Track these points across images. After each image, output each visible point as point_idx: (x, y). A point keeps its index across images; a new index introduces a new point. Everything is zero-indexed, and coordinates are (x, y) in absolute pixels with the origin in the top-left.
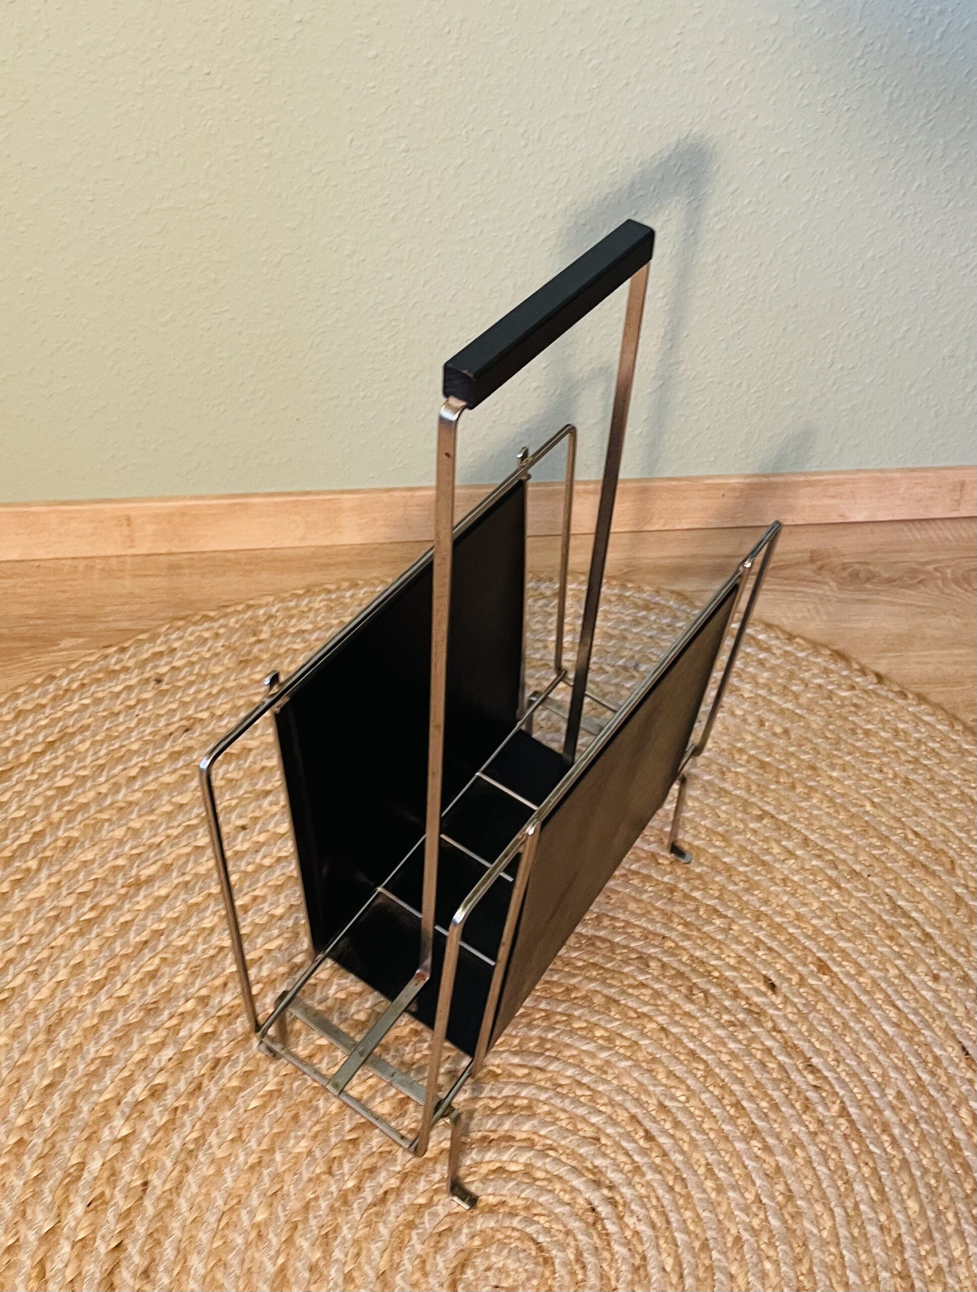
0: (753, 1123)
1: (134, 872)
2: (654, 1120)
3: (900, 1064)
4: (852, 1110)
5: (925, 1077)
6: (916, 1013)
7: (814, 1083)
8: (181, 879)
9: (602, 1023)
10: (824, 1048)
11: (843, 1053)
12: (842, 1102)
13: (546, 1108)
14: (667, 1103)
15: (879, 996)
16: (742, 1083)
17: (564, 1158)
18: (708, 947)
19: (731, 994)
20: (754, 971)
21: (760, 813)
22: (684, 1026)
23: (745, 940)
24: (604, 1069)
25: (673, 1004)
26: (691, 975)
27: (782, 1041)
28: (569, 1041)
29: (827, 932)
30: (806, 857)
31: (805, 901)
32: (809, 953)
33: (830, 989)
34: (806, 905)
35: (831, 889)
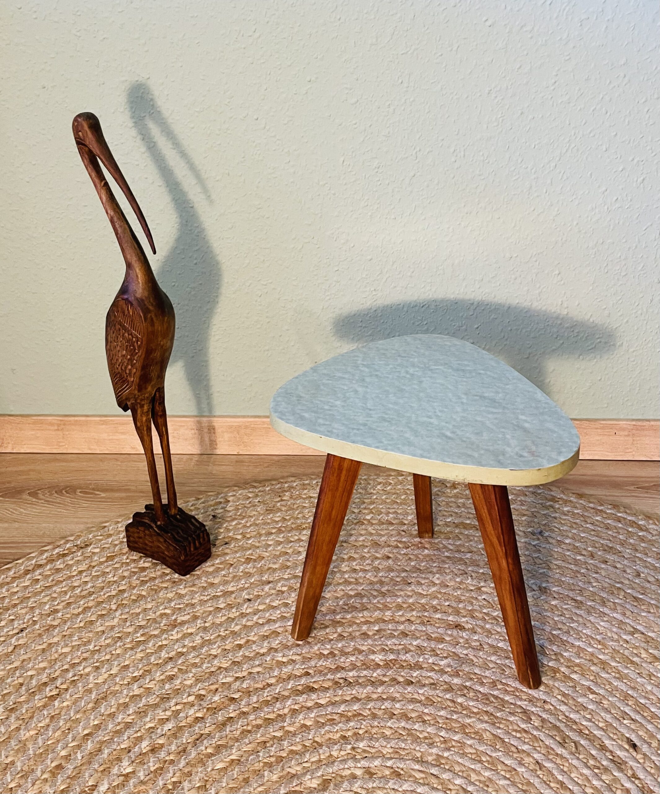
1: (173, 618)
8: (202, 625)
18: (582, 712)
19: (598, 746)
20: (618, 733)
21: (632, 630)
22: (555, 763)
23: (613, 711)
24: (487, 783)
25: (547, 747)
26: (565, 729)
27: (639, 785)
28: (460, 760)
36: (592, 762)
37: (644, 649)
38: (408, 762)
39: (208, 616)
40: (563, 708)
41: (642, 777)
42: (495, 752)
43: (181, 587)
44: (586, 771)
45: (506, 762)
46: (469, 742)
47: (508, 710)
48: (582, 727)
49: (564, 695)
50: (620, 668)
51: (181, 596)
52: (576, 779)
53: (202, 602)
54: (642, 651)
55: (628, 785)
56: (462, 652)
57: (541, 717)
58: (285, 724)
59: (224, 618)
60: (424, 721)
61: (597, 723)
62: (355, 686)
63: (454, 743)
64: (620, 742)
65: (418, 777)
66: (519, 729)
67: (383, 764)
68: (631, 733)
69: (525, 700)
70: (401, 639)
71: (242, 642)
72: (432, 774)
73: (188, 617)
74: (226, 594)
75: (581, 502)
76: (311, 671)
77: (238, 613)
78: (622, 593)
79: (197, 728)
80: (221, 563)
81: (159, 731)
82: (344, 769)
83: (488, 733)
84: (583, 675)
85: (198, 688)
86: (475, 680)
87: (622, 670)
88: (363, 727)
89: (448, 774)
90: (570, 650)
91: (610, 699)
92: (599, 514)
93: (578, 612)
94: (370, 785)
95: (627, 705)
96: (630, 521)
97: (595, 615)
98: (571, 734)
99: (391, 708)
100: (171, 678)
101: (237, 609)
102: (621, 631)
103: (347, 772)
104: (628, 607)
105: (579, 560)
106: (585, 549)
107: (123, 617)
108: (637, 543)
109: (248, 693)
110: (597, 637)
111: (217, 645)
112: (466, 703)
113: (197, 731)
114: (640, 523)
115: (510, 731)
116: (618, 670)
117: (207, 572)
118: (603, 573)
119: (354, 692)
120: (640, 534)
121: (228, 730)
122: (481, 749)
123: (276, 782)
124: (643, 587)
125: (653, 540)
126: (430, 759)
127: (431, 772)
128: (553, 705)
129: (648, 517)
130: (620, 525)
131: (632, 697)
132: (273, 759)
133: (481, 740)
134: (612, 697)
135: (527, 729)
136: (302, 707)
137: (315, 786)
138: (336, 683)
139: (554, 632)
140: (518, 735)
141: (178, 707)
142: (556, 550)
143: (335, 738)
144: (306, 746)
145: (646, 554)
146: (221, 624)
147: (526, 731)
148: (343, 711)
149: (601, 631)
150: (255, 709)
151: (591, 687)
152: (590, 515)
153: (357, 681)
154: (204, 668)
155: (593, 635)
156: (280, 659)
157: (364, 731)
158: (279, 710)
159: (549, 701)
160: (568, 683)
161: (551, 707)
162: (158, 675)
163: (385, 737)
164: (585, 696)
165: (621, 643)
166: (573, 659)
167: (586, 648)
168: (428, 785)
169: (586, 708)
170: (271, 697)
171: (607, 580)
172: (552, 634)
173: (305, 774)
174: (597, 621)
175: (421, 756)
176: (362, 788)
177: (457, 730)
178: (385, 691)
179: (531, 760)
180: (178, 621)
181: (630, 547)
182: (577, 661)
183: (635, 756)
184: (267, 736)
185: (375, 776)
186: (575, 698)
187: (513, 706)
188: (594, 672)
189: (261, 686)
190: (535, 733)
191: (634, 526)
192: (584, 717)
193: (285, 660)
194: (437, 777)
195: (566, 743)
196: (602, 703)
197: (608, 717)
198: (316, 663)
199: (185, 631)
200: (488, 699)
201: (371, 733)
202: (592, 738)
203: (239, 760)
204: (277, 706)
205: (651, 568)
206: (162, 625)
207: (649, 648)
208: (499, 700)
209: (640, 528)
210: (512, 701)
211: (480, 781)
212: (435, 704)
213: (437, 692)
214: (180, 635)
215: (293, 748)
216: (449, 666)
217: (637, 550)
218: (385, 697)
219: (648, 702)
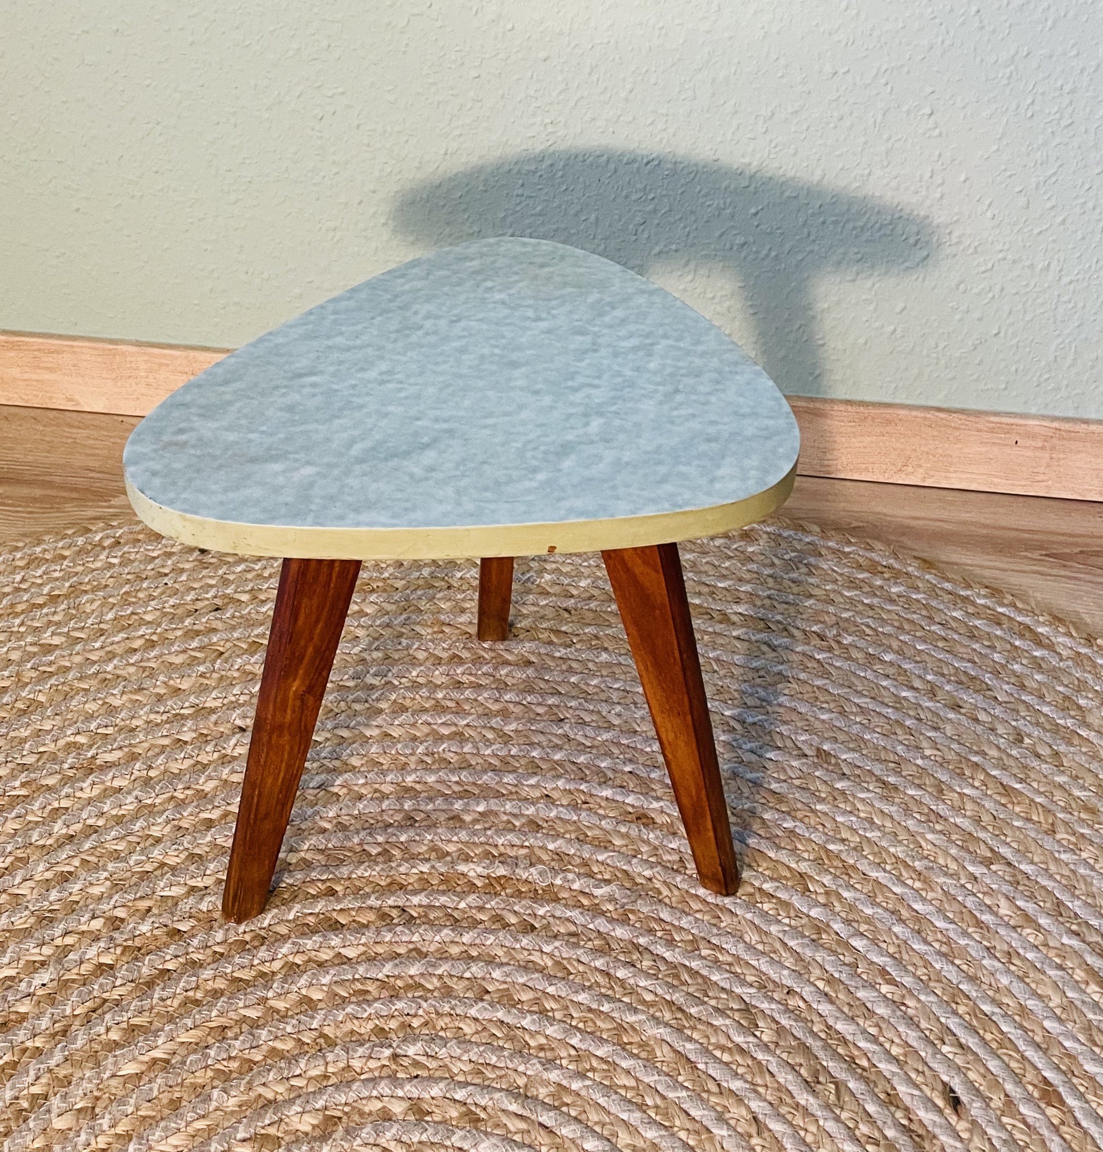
18: (861, 1021)
19: (882, 1096)
20: (928, 1072)
21: (989, 855)
22: (791, 1124)
23: (924, 1024)
25: (780, 1088)
26: (821, 1054)
28: (601, 1101)
29: (1067, 1044)
30: (1053, 929)
31: (1039, 992)
32: (1028, 1067)
33: (1056, 1129)
34: (1040, 997)
35: (1087, 983)
36: (864, 1129)
37: (1007, 897)
38: (497, 1095)
39: (158, 755)
40: (825, 1008)
42: (675, 1088)
43: (115, 692)
45: (693, 1113)
46: (625, 1064)
47: (713, 1002)
48: (856, 1053)
49: (831, 981)
50: (952, 934)
51: (112, 710)
53: (152, 726)
54: (1003, 902)
56: (640, 871)
57: (777, 1023)
58: (270, 994)
59: (188, 763)
60: (543, 1012)
61: (887, 1046)
62: (420, 925)
63: (595, 1063)
64: (927, 1091)
65: (512, 1129)
66: (730, 1045)
67: (448, 1095)
68: (953, 1073)
69: (751, 985)
70: (525, 834)
71: (215, 815)
72: (541, 1124)
73: (118, 754)
74: (201, 712)
75: (928, 577)
76: (338, 888)
77: (216, 755)
78: (981, 776)
83: (666, 1049)
84: (874, 942)
86: (659, 934)
87: (955, 938)
88: (420, 1012)
89: (573, 1127)
90: (856, 886)
91: (922, 998)
92: (960, 605)
93: (886, 808)
94: (416, 1137)
95: (955, 1013)
96: (1020, 623)
97: (917, 816)
98: (831, 1065)
99: (484, 979)
101: (216, 745)
102: (967, 856)
104: (987, 806)
105: (905, 698)
106: (920, 677)
108: (1027, 671)
110: (917, 864)
111: (164, 817)
112: (632, 981)
114: (1040, 630)
115: (711, 1048)
116: (948, 938)
117: (171, 664)
118: (949, 730)
119: (416, 938)
120: (1036, 654)
122: (646, 1080)
123: (233, 1112)
124: (1025, 767)
125: (1060, 668)
126: (543, 1092)
127: (541, 1120)
128: (805, 1001)
129: (1057, 619)
130: (999, 633)
131: (968, 997)
133: (650, 1063)
134: (927, 994)
135: (744, 1046)
136: (310, 960)
138: (383, 916)
139: (831, 847)
140: (726, 1057)
142: (862, 674)
143: (363, 1031)
144: (304, 1043)
145: (1041, 697)
146: (178, 776)
147: (742, 1051)
148: (388, 976)
149: (926, 853)
150: (218, 957)
151: (888, 969)
152: (942, 607)
153: (426, 916)
155: (908, 860)
157: (423, 1020)
159: (798, 990)
160: (841, 957)
161: (801, 1004)
163: (462, 1040)
164: (873, 986)
165: (962, 882)
166: (860, 907)
167: (890, 885)
168: (530, 1146)
169: (871, 1012)
170: (252, 934)
171: (955, 746)
172: (827, 851)
174: (921, 831)
175: (526, 1086)
177: (605, 1037)
178: (478, 941)
179: (744, 1112)
180: (98, 762)
181: (1012, 680)
182: (869, 911)
183: (954, 1123)
184: (232, 1015)
186: (852, 989)
187: (724, 996)
188: (897, 938)
190: (760, 1056)
191: (1027, 635)
192: (864, 1031)
194: (551, 1132)
195: (819, 1083)
196: (904, 1004)
197: (912, 1036)
198: (352, 872)
199: (109, 784)
200: (677, 976)
201: (434, 1028)
202: (873, 1077)
204: (260, 954)
205: (1048, 727)
207: (1018, 896)
208: (700, 981)
209: (1038, 641)
210: (727, 986)
212: (571, 977)
213: (580, 952)
214: (96, 792)
216: (611, 899)
217: (1023, 687)
218: (475, 954)
219: (997, 1010)
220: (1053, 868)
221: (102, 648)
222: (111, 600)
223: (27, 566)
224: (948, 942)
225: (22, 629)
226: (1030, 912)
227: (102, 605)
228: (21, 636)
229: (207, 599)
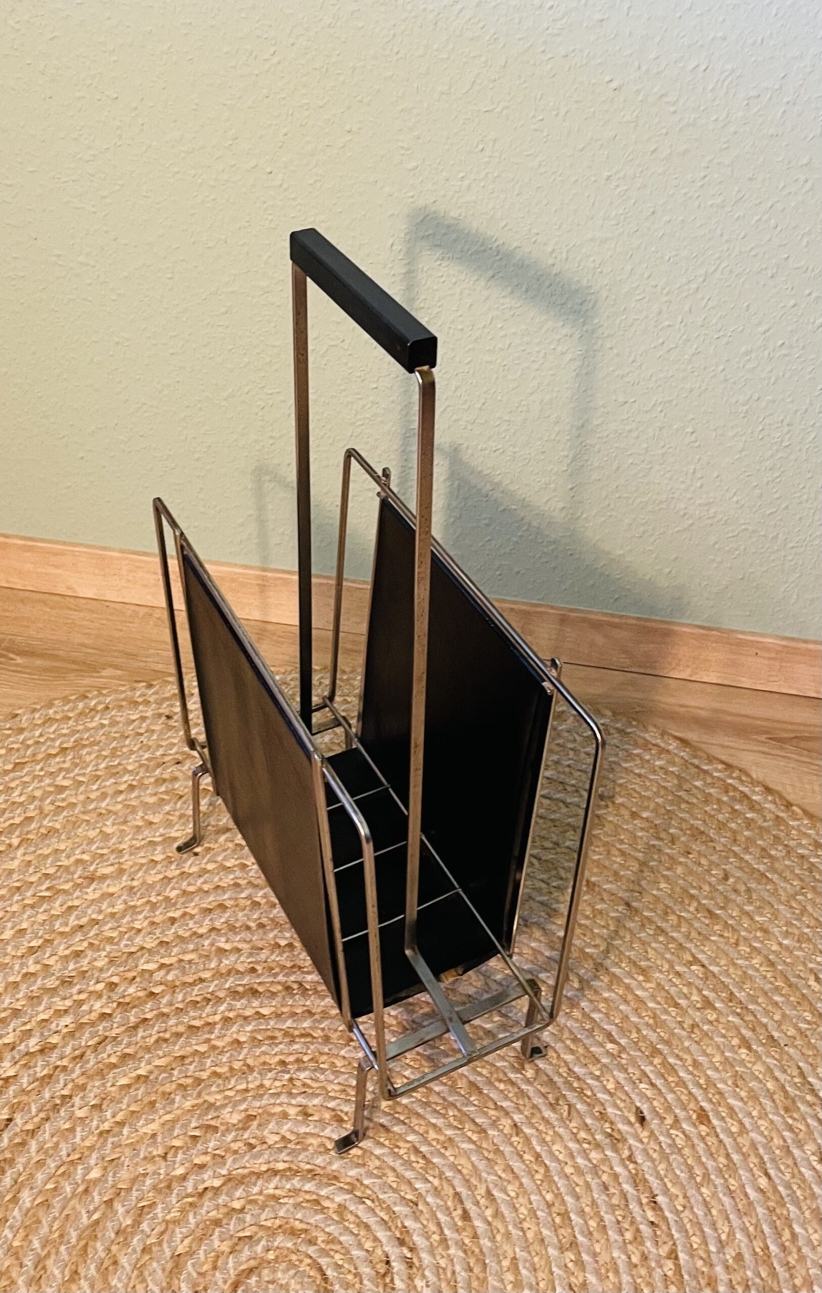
0: (575, 1237)
1: (92, 868)
2: (477, 1203)
3: (751, 1229)
4: (682, 1256)
5: (773, 1248)
6: (788, 1186)
7: (652, 1219)
8: (129, 883)
9: (458, 1104)
10: (673, 1190)
11: (692, 1200)
12: (674, 1244)
13: (377, 1163)
14: (495, 1193)
15: (753, 1159)
16: (578, 1198)
17: (377, 1210)
18: (590, 1066)
19: (597, 1114)
20: (628, 1100)
21: (691, 959)
22: (537, 1130)
23: (630, 1070)
24: (446, 1145)
25: (535, 1107)
26: (562, 1087)
27: (633, 1171)
28: (420, 1111)
29: (720, 1086)
30: (724, 1011)
31: (708, 1052)
32: (693, 1100)
33: (703, 1139)
34: (707, 1055)
35: (740, 1047)
36: (583, 1135)
37: (698, 989)
39: (138, 871)
40: (569, 1057)
41: (640, 1161)
42: (467, 1105)
43: (108, 823)
44: (571, 1145)
45: (477, 1120)
48: (585, 1086)
49: (575, 1040)
50: (658, 1012)
51: (106, 837)
52: (557, 1153)
53: (133, 850)
54: (695, 991)
55: (619, 1169)
58: (213, 1037)
59: (159, 877)
61: (605, 1083)
62: (310, 995)
64: (626, 1112)
67: (324, 1104)
68: (644, 1101)
71: (177, 914)
73: (111, 869)
75: (682, 754)
76: (258, 967)
77: (178, 872)
78: (695, 904)
79: (101, 1028)
80: (166, 792)
81: (54, 1025)
82: (274, 1104)
84: (607, 1015)
85: (110, 973)
87: (660, 1014)
88: (309, 1052)
91: (632, 1053)
92: (702, 776)
94: (303, 1129)
95: (651, 1063)
96: (741, 792)
98: (569, 1095)
100: (78, 954)
101: (177, 865)
102: (676, 959)
103: (278, 1109)
104: (696, 925)
107: (28, 858)
109: (173, 988)
111: (143, 915)
113: (100, 1033)
114: (754, 798)
115: (493, 1080)
116: (654, 1014)
117: (147, 803)
119: (308, 1003)
120: (748, 816)
121: (140, 1035)
122: (450, 1099)
124: (726, 898)
125: (763, 827)
129: (768, 790)
130: (725, 799)
131: (661, 1053)
132: (189, 1081)
134: (635, 1051)
135: (514, 1080)
136: (238, 1016)
137: (235, 1122)
138: (288, 988)
139: (588, 950)
140: (502, 1087)
141: (83, 996)
143: (271, 1062)
144: (234, 1069)
145: (747, 848)
146: (152, 886)
147: (513, 1083)
148: (289, 1028)
149: (650, 956)
150: (178, 1011)
151: (613, 1033)
152: (689, 778)
154: (122, 946)
156: (222, 945)
157: (310, 1057)
158: (208, 1016)
160: (584, 1025)
162: (62, 947)
164: (601, 1045)
165: (671, 976)
169: (598, 1061)
170: (202, 996)
171: (681, 882)
173: (224, 1106)
174: (649, 941)
176: (292, 1132)
179: (510, 1121)
180: (98, 874)
181: (728, 835)
183: (639, 1132)
184: (188, 1049)
185: (310, 1118)
186: (587, 1046)
188: (622, 1014)
189: (191, 980)
190: (524, 1087)
191: (745, 801)
192: (592, 1073)
193: (227, 947)
195: (558, 1104)
196: (620, 1057)
197: (621, 1077)
198: (268, 958)
199: (105, 890)
201: (317, 1062)
202: (593, 1102)
203: (147, 1077)
204: (206, 1011)
205: (747, 870)
206: (76, 876)
207: (706, 988)
209: (753, 805)
211: (438, 1141)
214: (97, 895)
215: (218, 1070)
217: (734, 840)
219: (679, 1062)
220: (731, 970)
221: (98, 789)
222: (104, 753)
223: (44, 723)
224: (655, 1017)
225: (42, 773)
226: (711, 999)
227: (97, 757)
228: (41, 779)
229: (171, 755)
